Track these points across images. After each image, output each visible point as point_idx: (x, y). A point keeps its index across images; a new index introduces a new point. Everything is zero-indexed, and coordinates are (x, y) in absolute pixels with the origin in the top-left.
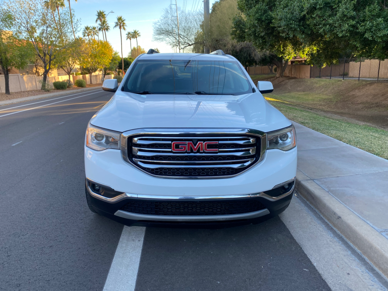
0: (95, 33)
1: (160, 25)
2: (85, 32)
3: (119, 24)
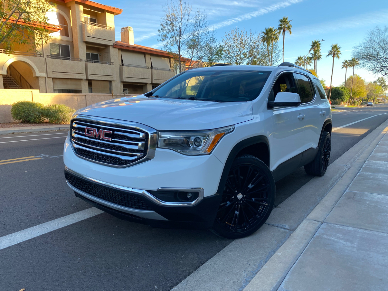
0: (308, 63)
1: (361, 50)
2: (297, 62)
3: (333, 52)
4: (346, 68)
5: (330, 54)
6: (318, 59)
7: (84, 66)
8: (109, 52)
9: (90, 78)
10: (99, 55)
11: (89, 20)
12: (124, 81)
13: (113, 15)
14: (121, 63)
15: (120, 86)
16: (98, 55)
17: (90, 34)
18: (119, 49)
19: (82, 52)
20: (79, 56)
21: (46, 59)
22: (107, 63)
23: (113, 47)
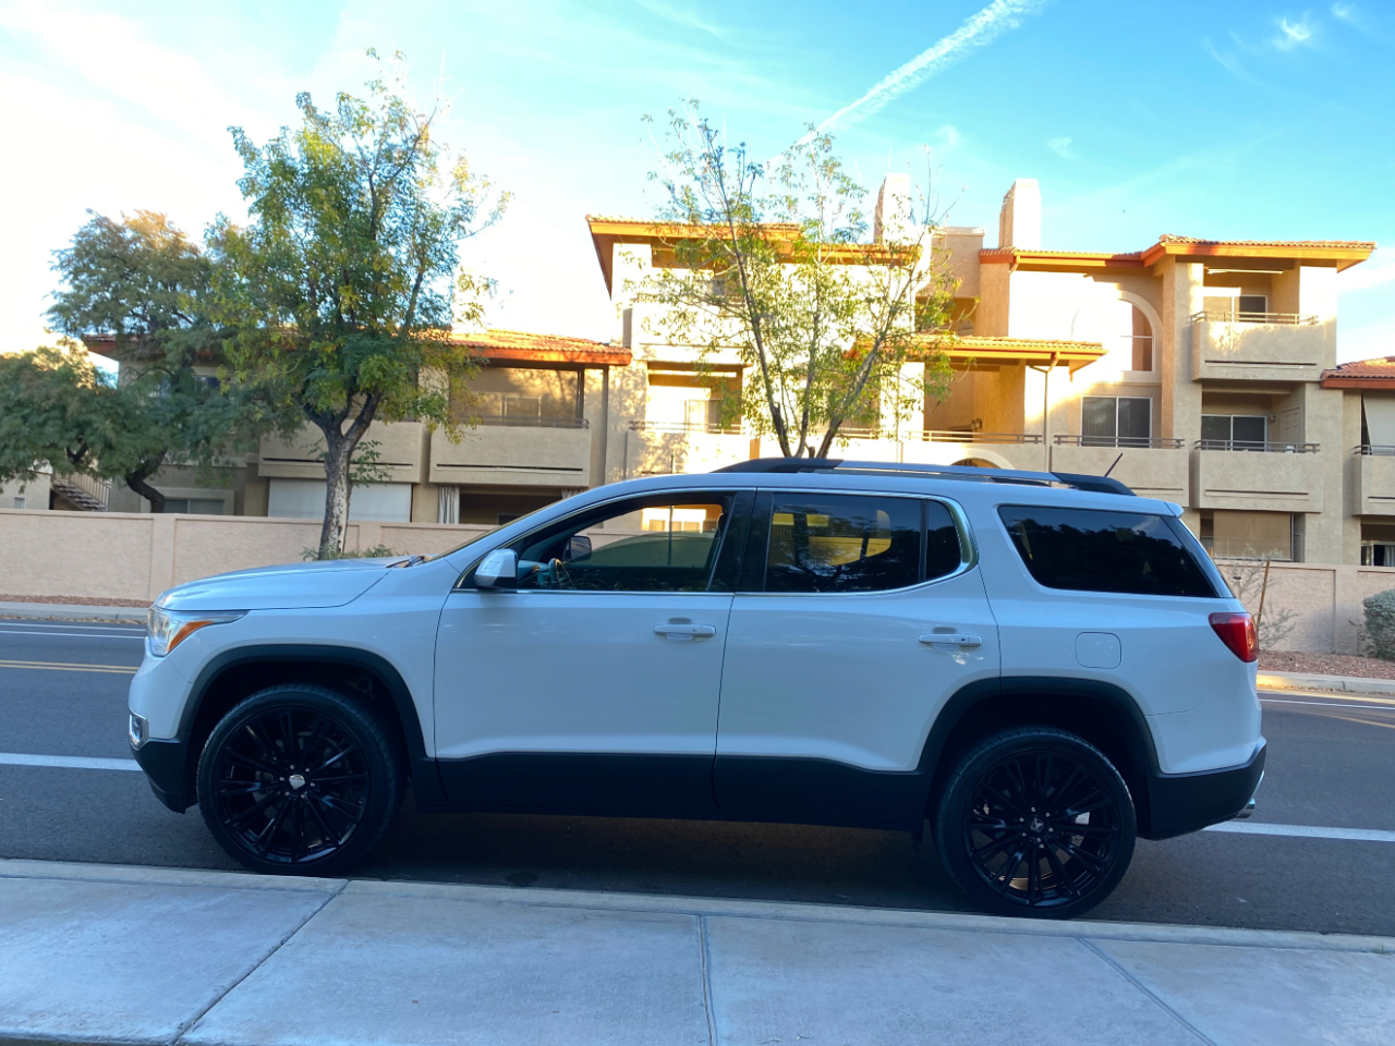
7: (1185, 463)
8: (1300, 409)
9: (1204, 504)
10: (1269, 419)
11: (1235, 305)
12: (1365, 512)
13: (1334, 270)
14: (1358, 442)
15: (1340, 533)
16: (1263, 419)
17: (1219, 352)
18: (1348, 392)
19: (1185, 414)
20: (1171, 431)
21: (1051, 448)
22: (1289, 447)
23: (1323, 384)
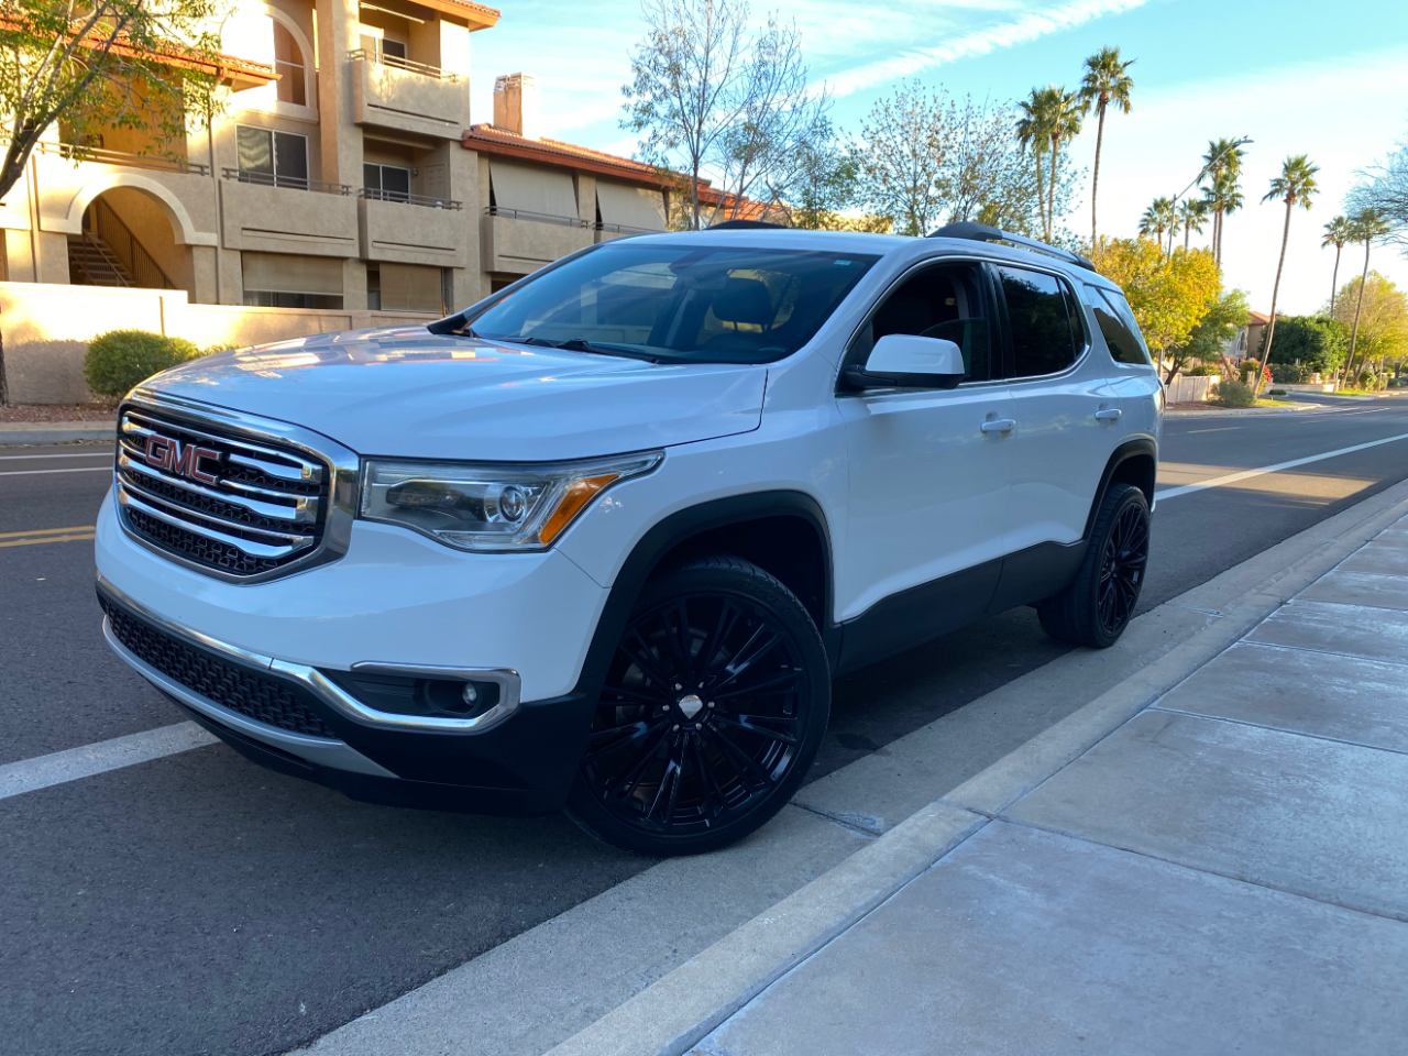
0: (1193, 222)
1: (1378, 180)
2: (1149, 218)
3: (1289, 184)
4: (1339, 245)
5: (1277, 191)
6: (1230, 208)
7: (354, 211)
8: (445, 165)
9: (373, 255)
10: (412, 173)
11: (379, 47)
12: (497, 269)
13: (466, 30)
14: (488, 204)
15: (479, 289)
16: (405, 173)
17: (379, 98)
18: (482, 154)
19: (349, 159)
20: (337, 176)
21: (220, 182)
22: (439, 203)
23: (462, 144)
